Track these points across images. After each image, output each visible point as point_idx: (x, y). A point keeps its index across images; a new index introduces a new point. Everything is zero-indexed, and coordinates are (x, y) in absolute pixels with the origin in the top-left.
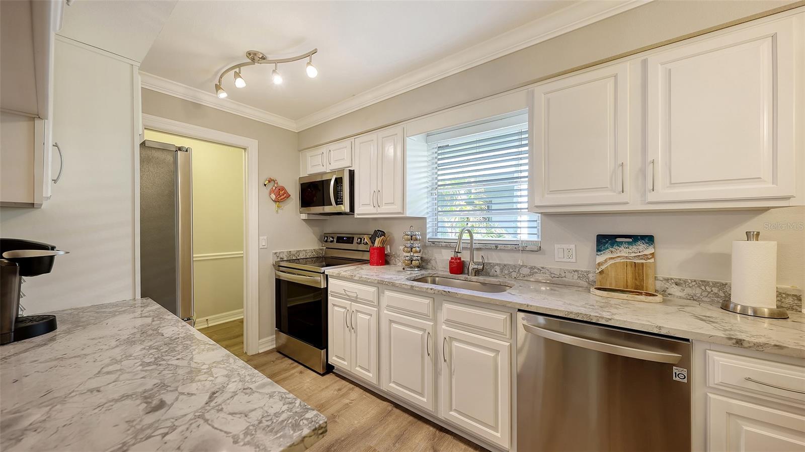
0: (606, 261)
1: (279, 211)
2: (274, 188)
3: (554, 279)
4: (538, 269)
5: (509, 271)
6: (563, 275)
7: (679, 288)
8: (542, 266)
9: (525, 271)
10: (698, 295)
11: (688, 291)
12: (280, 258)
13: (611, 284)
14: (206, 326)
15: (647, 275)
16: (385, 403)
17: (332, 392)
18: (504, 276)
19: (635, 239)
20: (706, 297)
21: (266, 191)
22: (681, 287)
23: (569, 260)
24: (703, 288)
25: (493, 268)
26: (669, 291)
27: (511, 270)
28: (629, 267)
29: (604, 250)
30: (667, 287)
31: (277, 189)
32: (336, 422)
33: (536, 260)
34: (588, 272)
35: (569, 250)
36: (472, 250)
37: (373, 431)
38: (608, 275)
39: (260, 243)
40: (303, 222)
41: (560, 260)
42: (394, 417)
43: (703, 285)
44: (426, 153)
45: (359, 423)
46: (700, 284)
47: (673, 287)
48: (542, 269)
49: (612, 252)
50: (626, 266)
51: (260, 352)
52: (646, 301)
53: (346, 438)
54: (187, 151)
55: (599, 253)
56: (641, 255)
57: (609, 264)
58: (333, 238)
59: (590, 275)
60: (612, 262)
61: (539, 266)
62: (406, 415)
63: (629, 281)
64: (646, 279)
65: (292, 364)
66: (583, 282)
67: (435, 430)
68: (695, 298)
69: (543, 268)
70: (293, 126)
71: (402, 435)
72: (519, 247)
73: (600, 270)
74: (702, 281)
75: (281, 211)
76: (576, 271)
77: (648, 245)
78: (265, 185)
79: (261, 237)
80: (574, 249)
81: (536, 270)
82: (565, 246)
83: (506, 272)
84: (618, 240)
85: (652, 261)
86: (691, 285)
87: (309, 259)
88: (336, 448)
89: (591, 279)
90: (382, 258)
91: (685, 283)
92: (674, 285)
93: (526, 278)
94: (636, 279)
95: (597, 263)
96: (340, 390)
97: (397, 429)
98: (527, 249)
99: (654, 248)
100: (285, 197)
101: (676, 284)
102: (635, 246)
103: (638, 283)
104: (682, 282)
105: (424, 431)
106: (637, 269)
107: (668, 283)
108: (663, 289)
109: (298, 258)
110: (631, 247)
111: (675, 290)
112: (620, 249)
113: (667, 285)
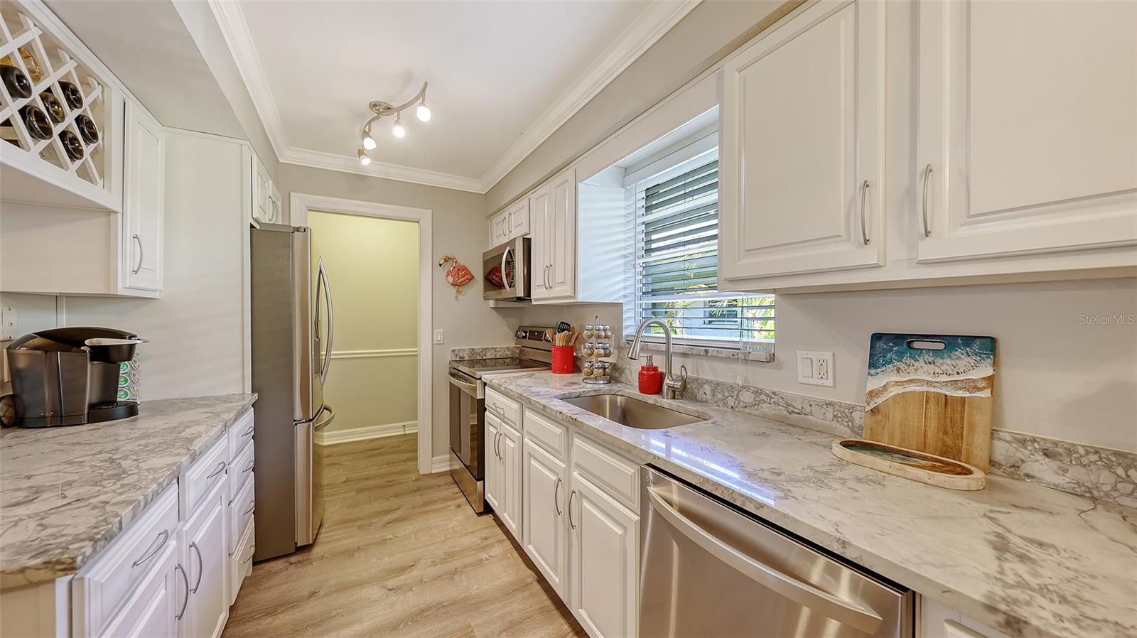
0: (885, 388)
1: (460, 297)
2: (452, 268)
3: (793, 416)
4: (767, 395)
5: (723, 395)
6: (808, 409)
7: (1055, 464)
8: (774, 390)
9: (747, 397)
10: (1107, 488)
11: (1076, 473)
12: (460, 357)
13: (892, 436)
14: (403, 433)
15: (972, 425)
16: (529, 572)
17: (476, 539)
18: (716, 402)
19: (952, 342)
20: (1128, 495)
21: (442, 273)
22: (1058, 463)
23: (822, 381)
24: (1120, 471)
25: (702, 387)
26: (1026, 468)
27: (727, 394)
28: (932, 406)
29: (883, 365)
30: (1022, 457)
31: (456, 269)
32: (453, 579)
33: (765, 379)
34: (852, 408)
35: (822, 362)
36: (669, 356)
37: (487, 606)
38: (887, 417)
39: (435, 337)
40: (492, 310)
41: (806, 381)
42: (526, 594)
43: (1119, 464)
44: (623, 204)
45: (477, 589)
46: (1109, 459)
47: (1038, 461)
48: (773, 395)
49: (898, 370)
50: (927, 402)
51: (433, 472)
52: (929, 482)
53: (451, 604)
54: (305, 231)
55: (873, 371)
56: (962, 381)
57: (890, 395)
58: (525, 332)
59: (856, 415)
60: (900, 390)
61: (768, 388)
62: (544, 596)
63: (929, 435)
64: (968, 434)
65: (456, 493)
66: (843, 427)
67: (569, 630)
68: (1096, 493)
69: (774, 393)
70: (479, 187)
71: (519, 623)
72: (738, 354)
73: (872, 406)
74: (1116, 454)
75: (463, 297)
76: (830, 404)
77: (978, 358)
78: (440, 265)
79: (435, 330)
80: (830, 363)
81: (763, 397)
82: (815, 355)
83: (720, 396)
84: (916, 345)
85: (986, 394)
86: (1085, 461)
87: (499, 360)
88: (429, 613)
89: (858, 422)
90: (570, 363)
91: (1070, 455)
92: (1039, 456)
93: (747, 410)
94: (945, 433)
95: (867, 391)
96: (486, 539)
97: (519, 611)
98: (751, 358)
99: (995, 364)
100: (467, 279)
101: (1046, 455)
102: (948, 361)
103: (949, 442)
104: (1061, 450)
105: (551, 628)
106: (949, 409)
107: (1026, 448)
108: (1011, 462)
109: (484, 358)
110: (939, 361)
111: (1043, 468)
112: (916, 364)
113: (1022, 453)
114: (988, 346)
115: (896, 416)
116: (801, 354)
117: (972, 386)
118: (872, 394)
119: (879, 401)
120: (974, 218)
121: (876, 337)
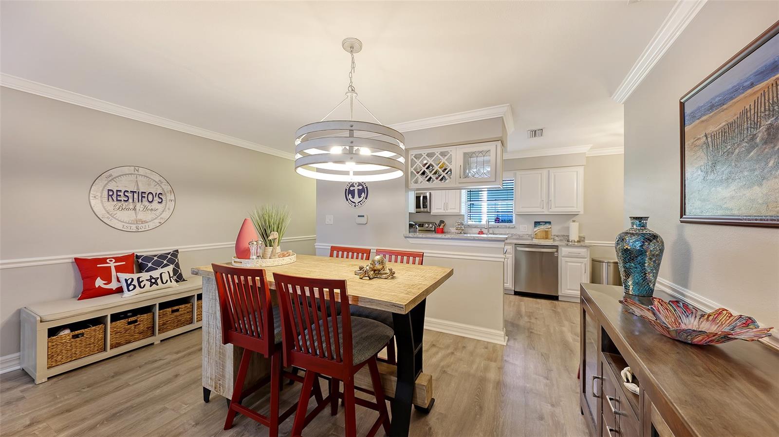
0: (537, 229)
3: (520, 237)
6: (523, 236)
8: (516, 233)
19: (546, 223)
23: (525, 231)
28: (545, 231)
29: (536, 227)
41: (522, 231)
49: (539, 227)
56: (547, 228)
57: (538, 231)
60: (539, 229)
63: (544, 236)
66: (530, 238)
74: (562, 235)
76: (528, 234)
77: (549, 225)
81: (513, 235)
82: (524, 226)
84: (541, 223)
85: (551, 229)
99: (551, 226)
102: (546, 225)
104: (558, 235)
110: (544, 226)
112: (541, 226)
113: (554, 237)
114: (550, 223)
115: (539, 234)
116: (521, 226)
117: (549, 228)
118: (535, 231)
119: (536, 232)
120: (556, 207)
121: (535, 222)
